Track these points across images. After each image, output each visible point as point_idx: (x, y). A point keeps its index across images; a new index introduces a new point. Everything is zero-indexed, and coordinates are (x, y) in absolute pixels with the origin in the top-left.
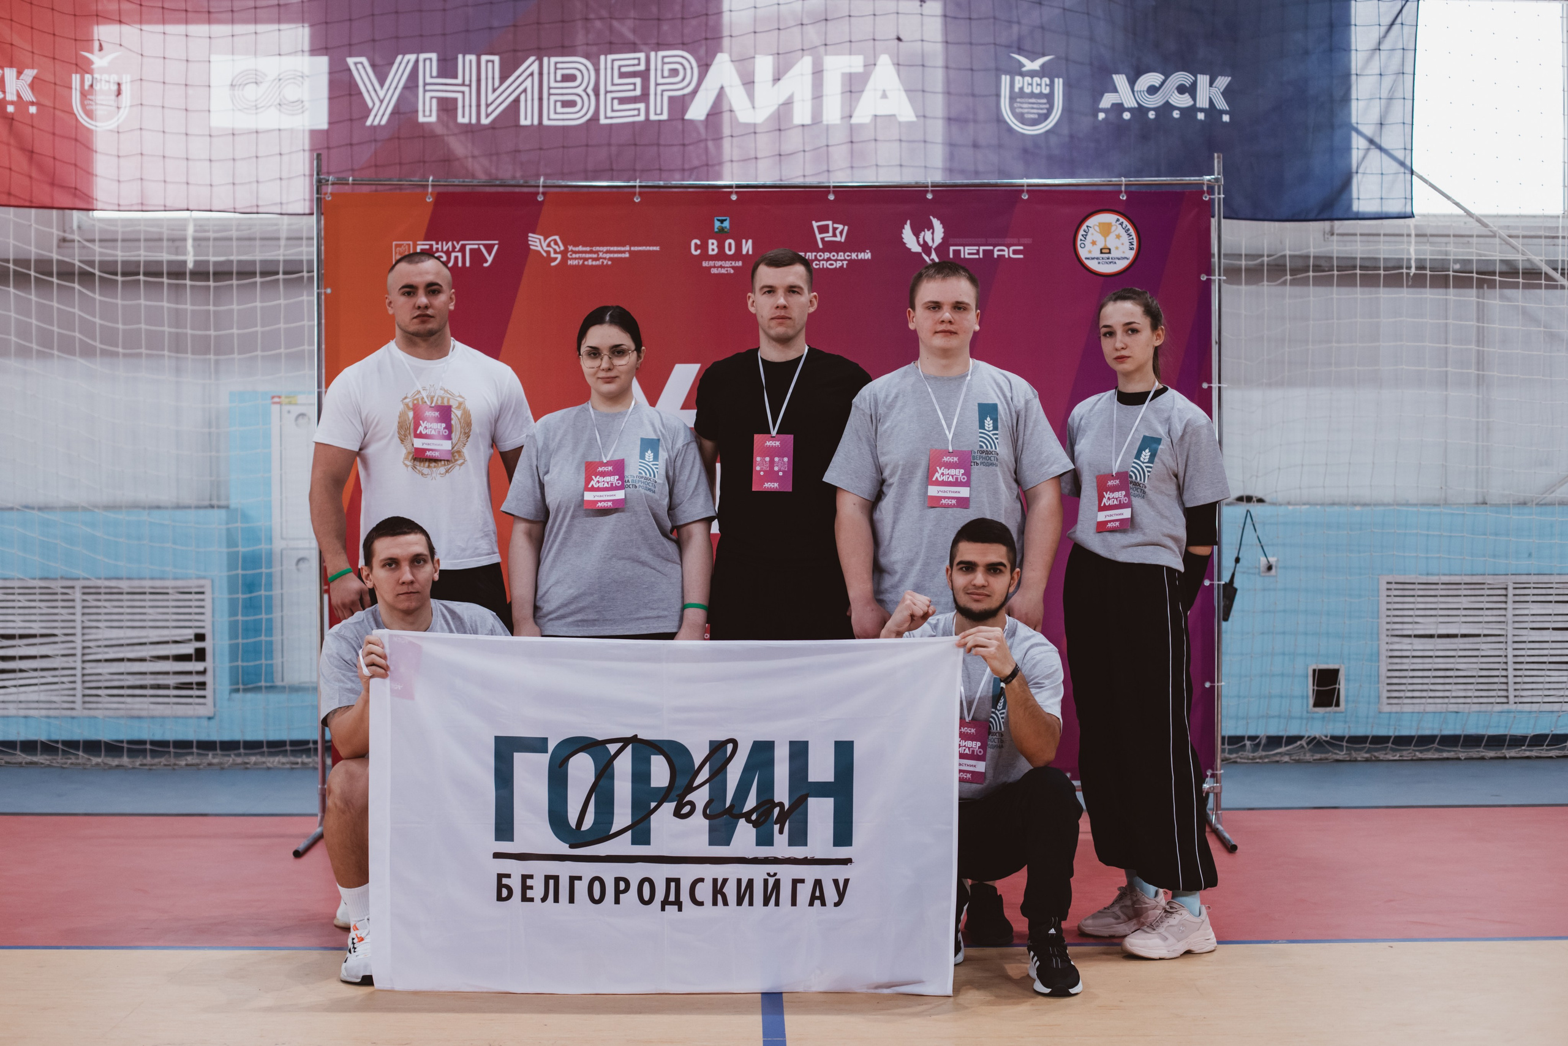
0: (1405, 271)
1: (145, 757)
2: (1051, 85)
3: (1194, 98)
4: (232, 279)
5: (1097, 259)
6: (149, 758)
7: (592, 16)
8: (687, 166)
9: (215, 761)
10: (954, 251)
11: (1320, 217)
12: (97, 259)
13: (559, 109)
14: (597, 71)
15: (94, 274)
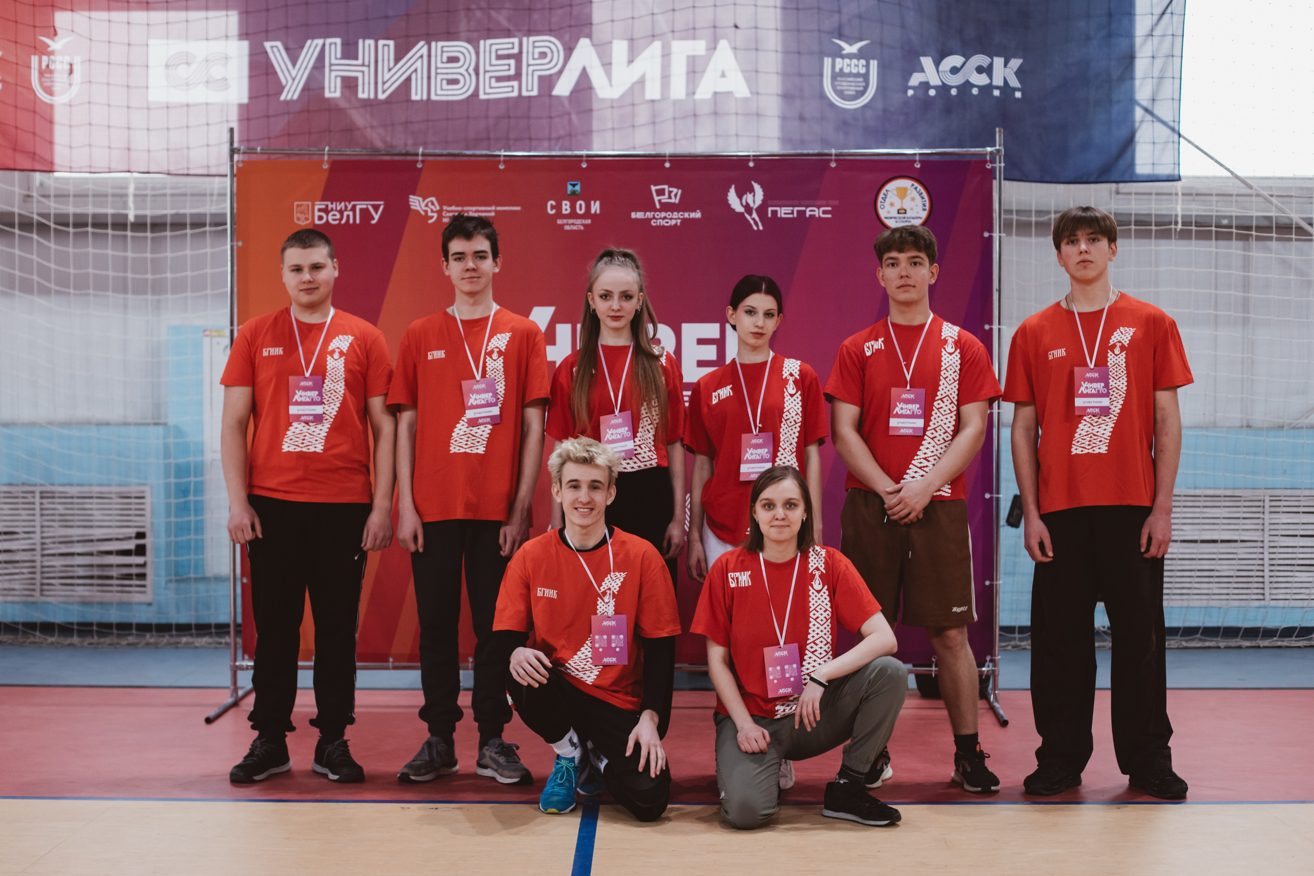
0: (1173, 227)
1: (93, 637)
2: (867, 66)
3: (990, 77)
4: (165, 230)
5: (895, 218)
6: (96, 638)
7: (473, 6)
8: (554, 135)
9: (152, 640)
10: (772, 211)
11: (1099, 180)
12: (52, 211)
13: (445, 86)
14: (477, 54)
15: (48, 227)
